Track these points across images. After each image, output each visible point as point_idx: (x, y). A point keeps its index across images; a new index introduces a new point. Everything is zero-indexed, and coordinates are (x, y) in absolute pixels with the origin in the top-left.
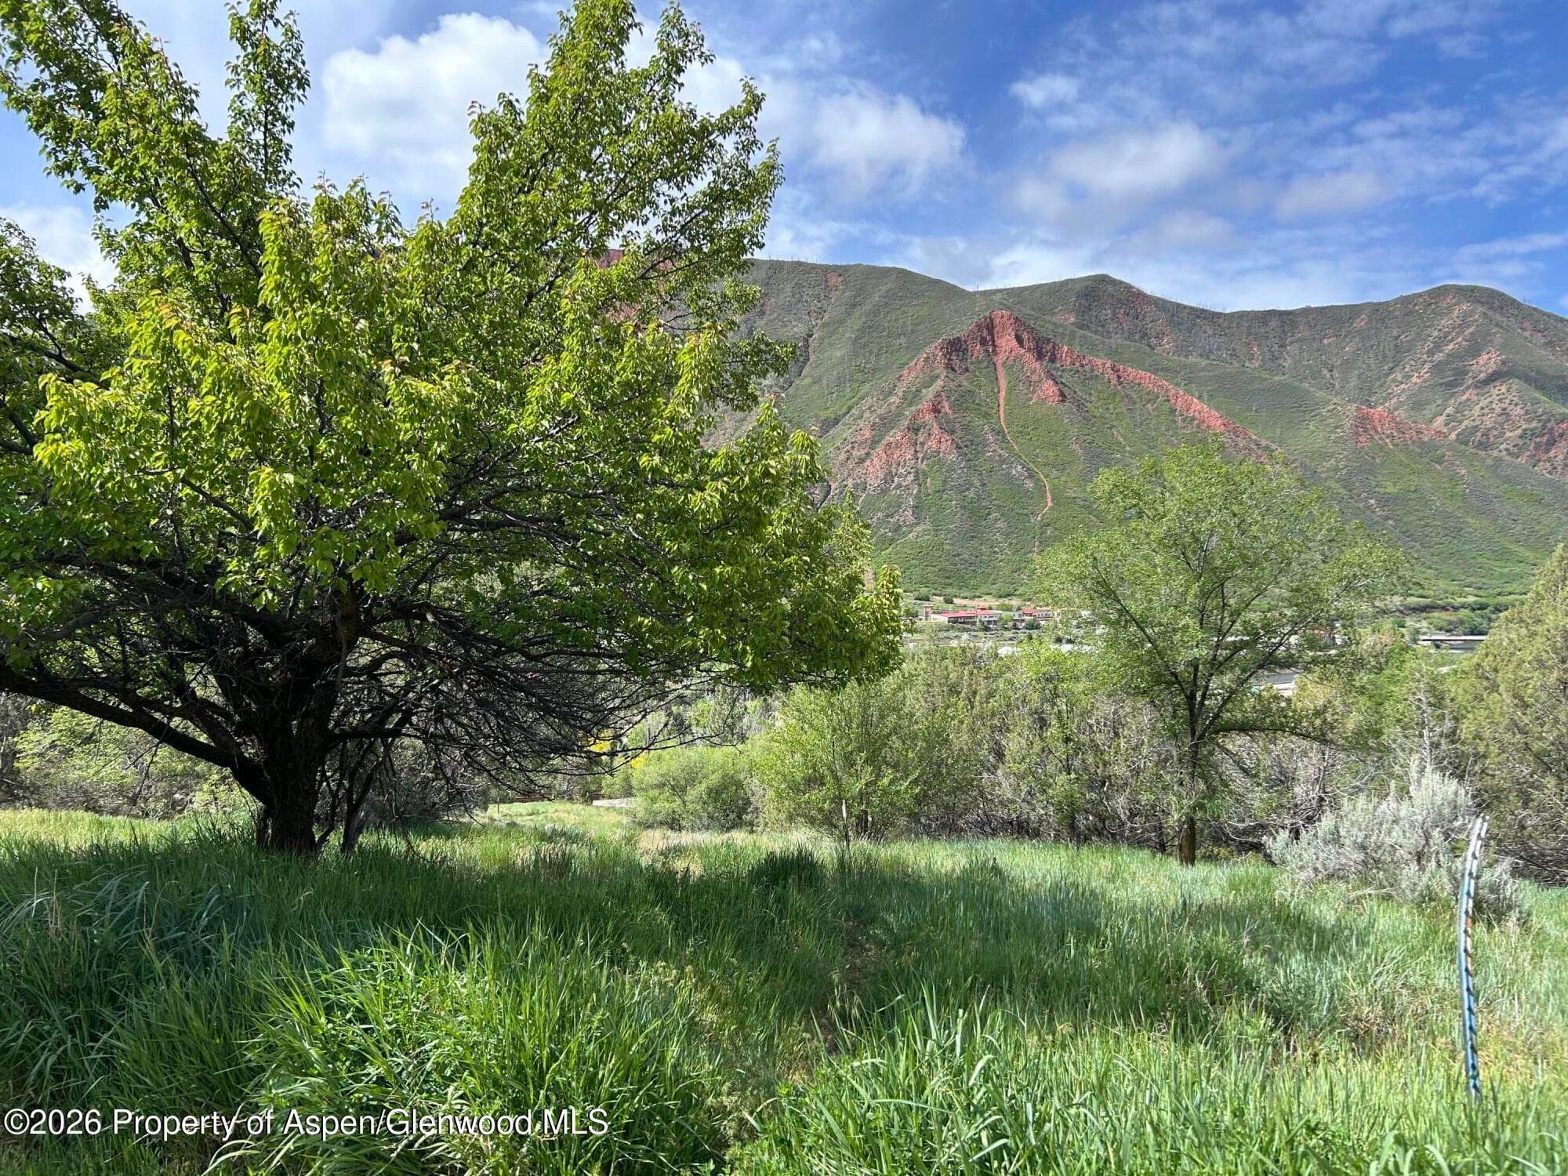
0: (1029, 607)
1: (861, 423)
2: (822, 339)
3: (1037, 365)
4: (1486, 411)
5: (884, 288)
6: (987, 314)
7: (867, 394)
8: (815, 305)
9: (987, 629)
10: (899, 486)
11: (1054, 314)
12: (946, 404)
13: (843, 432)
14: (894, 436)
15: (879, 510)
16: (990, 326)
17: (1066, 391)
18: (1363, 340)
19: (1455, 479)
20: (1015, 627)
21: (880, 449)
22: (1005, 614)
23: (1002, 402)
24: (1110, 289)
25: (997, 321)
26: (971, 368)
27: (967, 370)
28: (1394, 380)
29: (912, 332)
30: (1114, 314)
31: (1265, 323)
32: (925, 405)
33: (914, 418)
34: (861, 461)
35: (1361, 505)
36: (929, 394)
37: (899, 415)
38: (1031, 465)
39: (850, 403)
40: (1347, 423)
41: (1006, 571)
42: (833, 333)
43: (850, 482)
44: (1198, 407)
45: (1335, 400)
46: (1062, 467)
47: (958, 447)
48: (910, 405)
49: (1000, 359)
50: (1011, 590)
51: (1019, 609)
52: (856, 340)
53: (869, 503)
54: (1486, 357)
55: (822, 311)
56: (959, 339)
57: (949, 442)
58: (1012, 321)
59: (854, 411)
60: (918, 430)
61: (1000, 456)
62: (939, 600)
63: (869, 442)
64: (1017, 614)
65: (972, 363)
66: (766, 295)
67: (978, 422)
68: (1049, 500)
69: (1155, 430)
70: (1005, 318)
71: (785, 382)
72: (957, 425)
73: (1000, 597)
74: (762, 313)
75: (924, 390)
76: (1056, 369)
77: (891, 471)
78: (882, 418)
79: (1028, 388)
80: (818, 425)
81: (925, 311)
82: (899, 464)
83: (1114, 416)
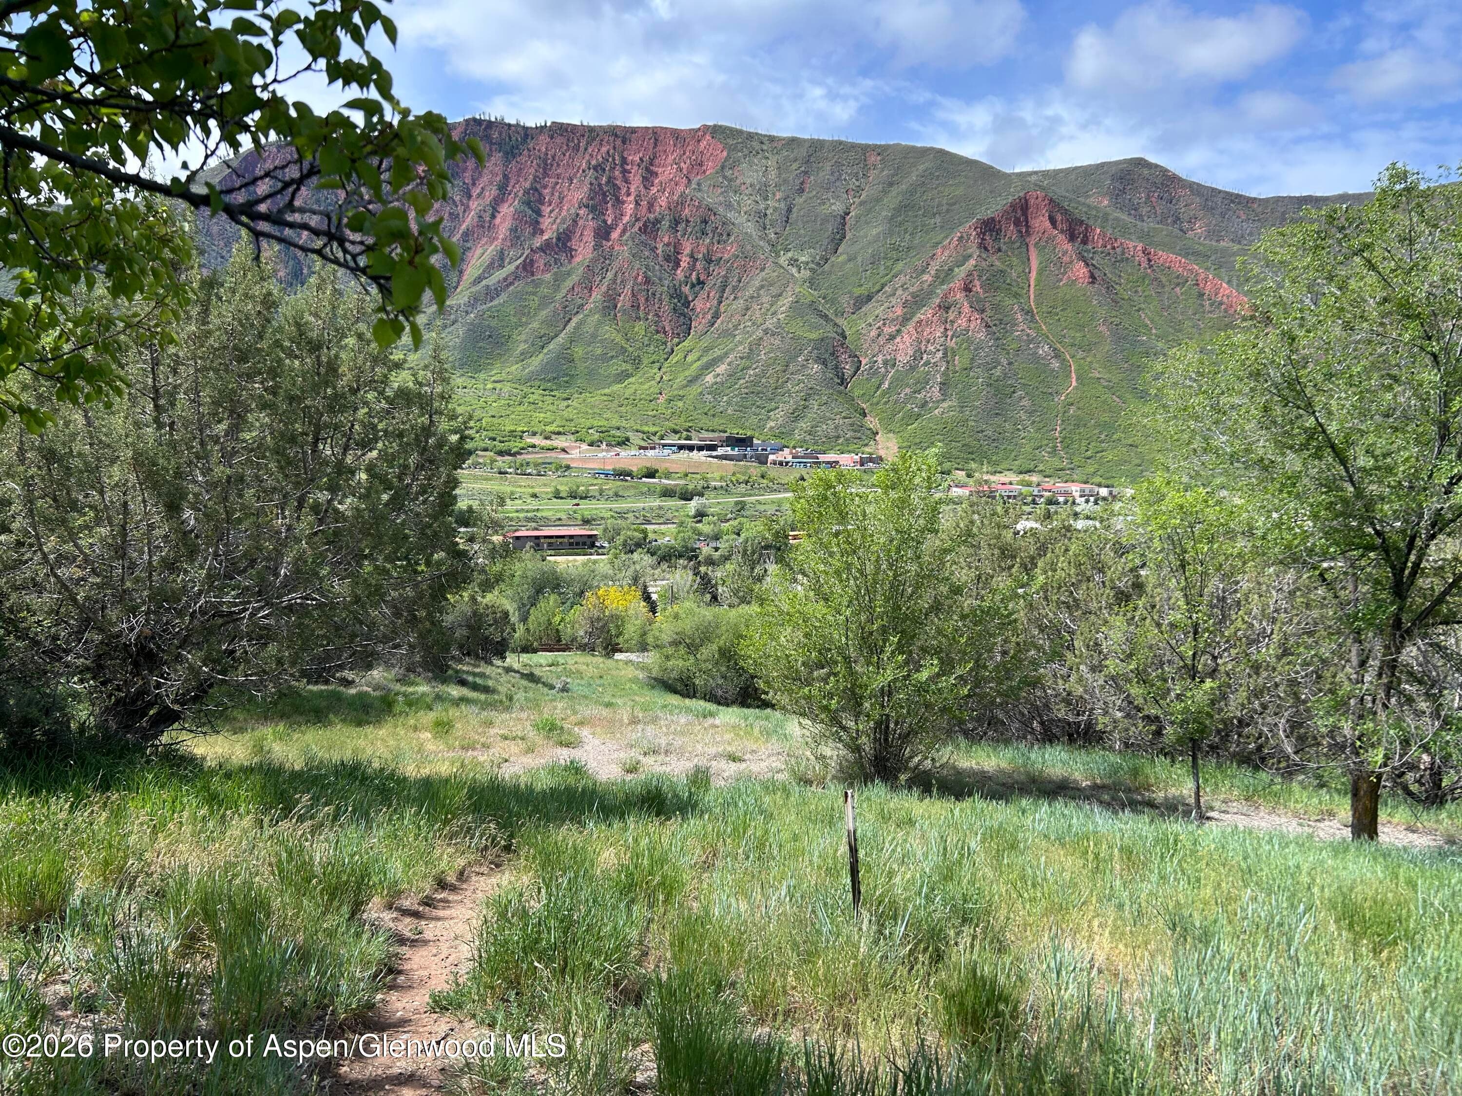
0: (1048, 483)
1: (894, 301)
2: (858, 218)
3: (1068, 247)
5: (921, 167)
6: (1022, 194)
7: (900, 272)
8: (853, 183)
10: (927, 363)
11: (1088, 197)
12: (977, 283)
13: (876, 309)
14: (925, 313)
15: (907, 385)
16: (1025, 207)
17: (1097, 274)
20: (1034, 502)
21: (910, 327)
22: (1025, 490)
23: (1032, 283)
24: (1146, 172)
25: (1032, 202)
26: (1004, 248)
27: (999, 250)
29: (948, 211)
30: (1148, 197)
32: (957, 283)
33: (946, 296)
34: (892, 337)
36: (961, 272)
37: (931, 293)
38: (1058, 346)
39: (883, 281)
41: (1028, 448)
42: (869, 211)
43: (880, 359)
44: (1227, 291)
46: (1088, 348)
47: (988, 326)
48: (942, 283)
49: (1033, 240)
50: (1032, 466)
51: (1038, 485)
52: (892, 218)
53: (898, 379)
55: (859, 189)
56: (993, 219)
57: (979, 321)
58: (1047, 202)
59: (887, 288)
60: (949, 308)
61: (1028, 335)
62: (961, 475)
63: (901, 319)
64: (1036, 490)
65: (1005, 243)
66: (806, 173)
67: (1008, 302)
68: (1074, 380)
69: (1182, 313)
70: (1040, 199)
71: (821, 259)
72: (987, 304)
73: (1021, 473)
74: (801, 191)
75: (956, 269)
76: (1088, 251)
77: (920, 348)
78: (914, 295)
79: (1059, 269)
80: (852, 302)
81: (960, 191)
82: (928, 341)
83: (1142, 299)
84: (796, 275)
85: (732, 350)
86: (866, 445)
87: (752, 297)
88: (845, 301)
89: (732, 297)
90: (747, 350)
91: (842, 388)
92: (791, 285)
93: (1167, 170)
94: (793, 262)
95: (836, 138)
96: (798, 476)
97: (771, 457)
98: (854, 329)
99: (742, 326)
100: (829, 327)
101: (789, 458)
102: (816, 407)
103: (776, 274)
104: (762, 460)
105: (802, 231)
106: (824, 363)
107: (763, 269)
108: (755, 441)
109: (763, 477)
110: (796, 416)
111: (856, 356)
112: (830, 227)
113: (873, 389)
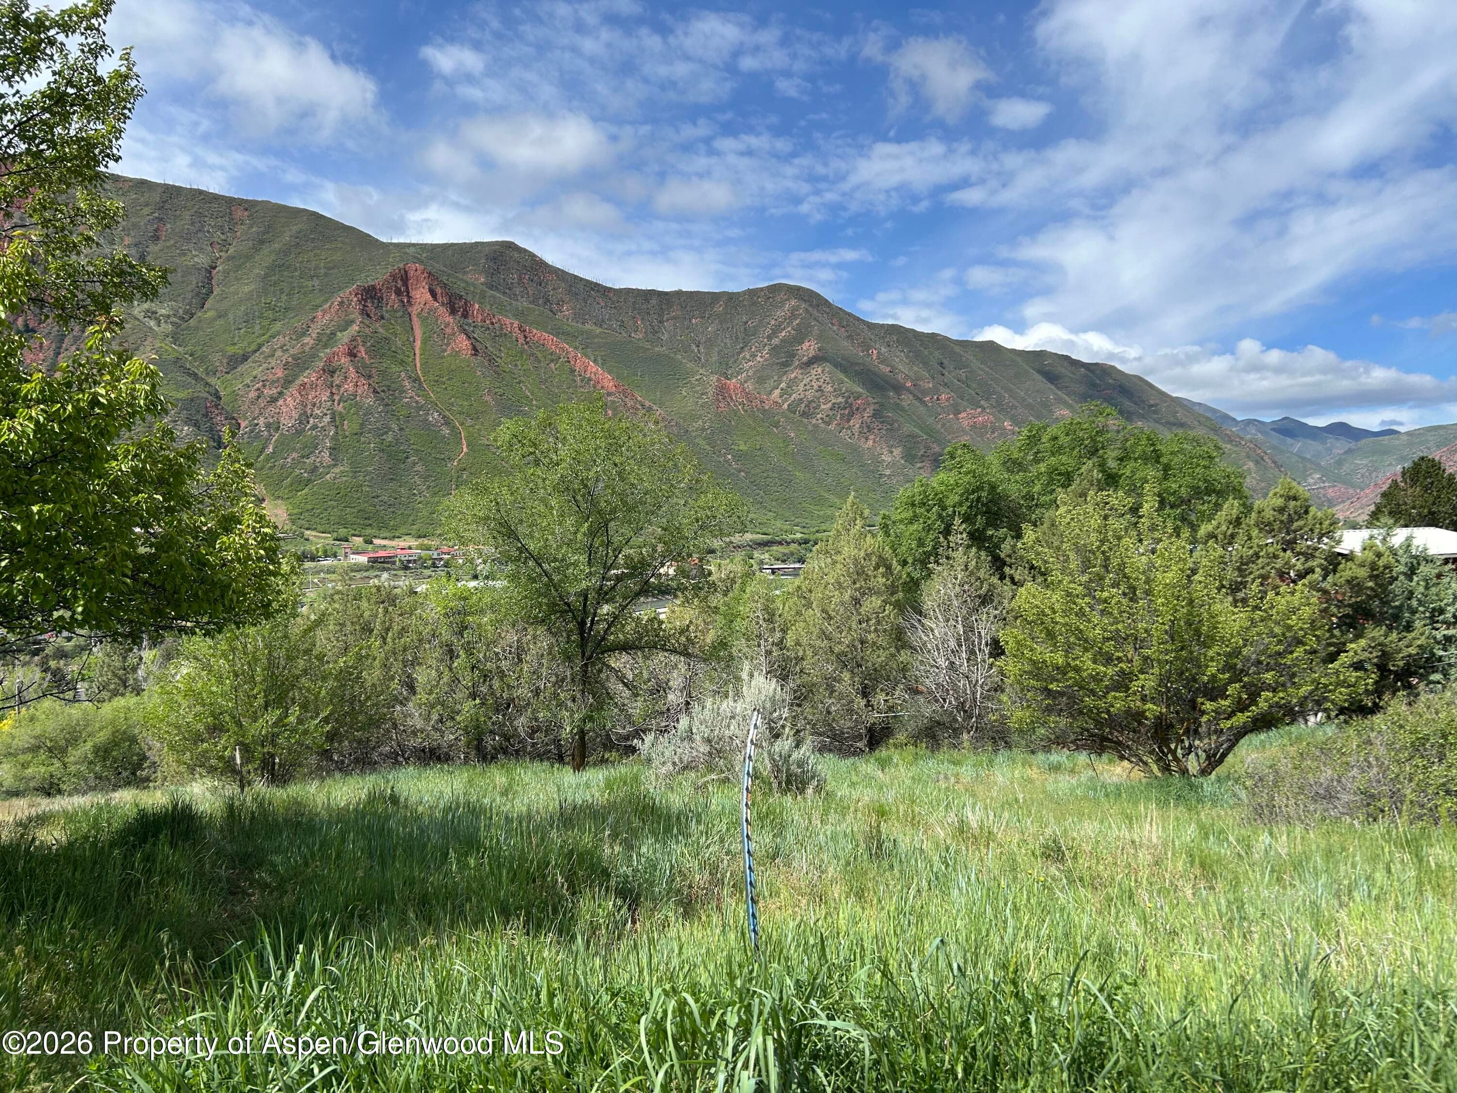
0: (447, 546)
1: (273, 362)
2: (226, 273)
3: (450, 319)
4: (808, 387)
5: (295, 229)
6: (401, 266)
7: (278, 333)
9: (406, 568)
10: (314, 427)
11: (465, 273)
13: (253, 369)
14: (308, 377)
15: (294, 449)
16: (405, 279)
17: (478, 346)
18: (721, 323)
19: (787, 440)
20: (434, 565)
21: (293, 389)
22: (424, 553)
23: (417, 352)
24: (515, 254)
25: (411, 273)
26: (387, 316)
27: (382, 318)
28: (744, 358)
29: (326, 275)
30: (520, 279)
31: (647, 301)
32: (340, 348)
33: (329, 360)
34: (273, 400)
35: (722, 459)
36: (344, 337)
37: (314, 356)
38: (447, 413)
39: (259, 341)
40: (711, 391)
41: (425, 513)
42: (239, 267)
43: (261, 421)
44: (594, 369)
45: (701, 371)
46: (475, 416)
47: (375, 392)
48: (325, 346)
49: (415, 310)
50: (430, 531)
51: (437, 548)
52: (266, 276)
53: (282, 443)
54: (807, 344)
55: (226, 244)
56: (374, 287)
57: (366, 387)
58: (426, 275)
59: (264, 349)
60: (334, 372)
61: (417, 402)
62: (358, 541)
63: (282, 381)
64: (435, 553)
65: (387, 311)
66: (160, 219)
67: (395, 368)
68: (464, 447)
69: (558, 387)
70: (419, 272)
71: (186, 312)
72: (374, 370)
73: (419, 537)
74: (156, 238)
75: (339, 334)
76: (469, 325)
77: (305, 412)
78: (295, 358)
79: (443, 340)
80: (225, 361)
81: (338, 256)
82: (314, 405)
83: (522, 372)
84: (156, 328)
88: (216, 359)
92: (149, 339)
93: (534, 256)
94: (151, 314)
95: (196, 187)
98: (229, 390)
100: (199, 387)
106: (197, 425)
111: (233, 418)
112: (194, 280)
113: (256, 453)
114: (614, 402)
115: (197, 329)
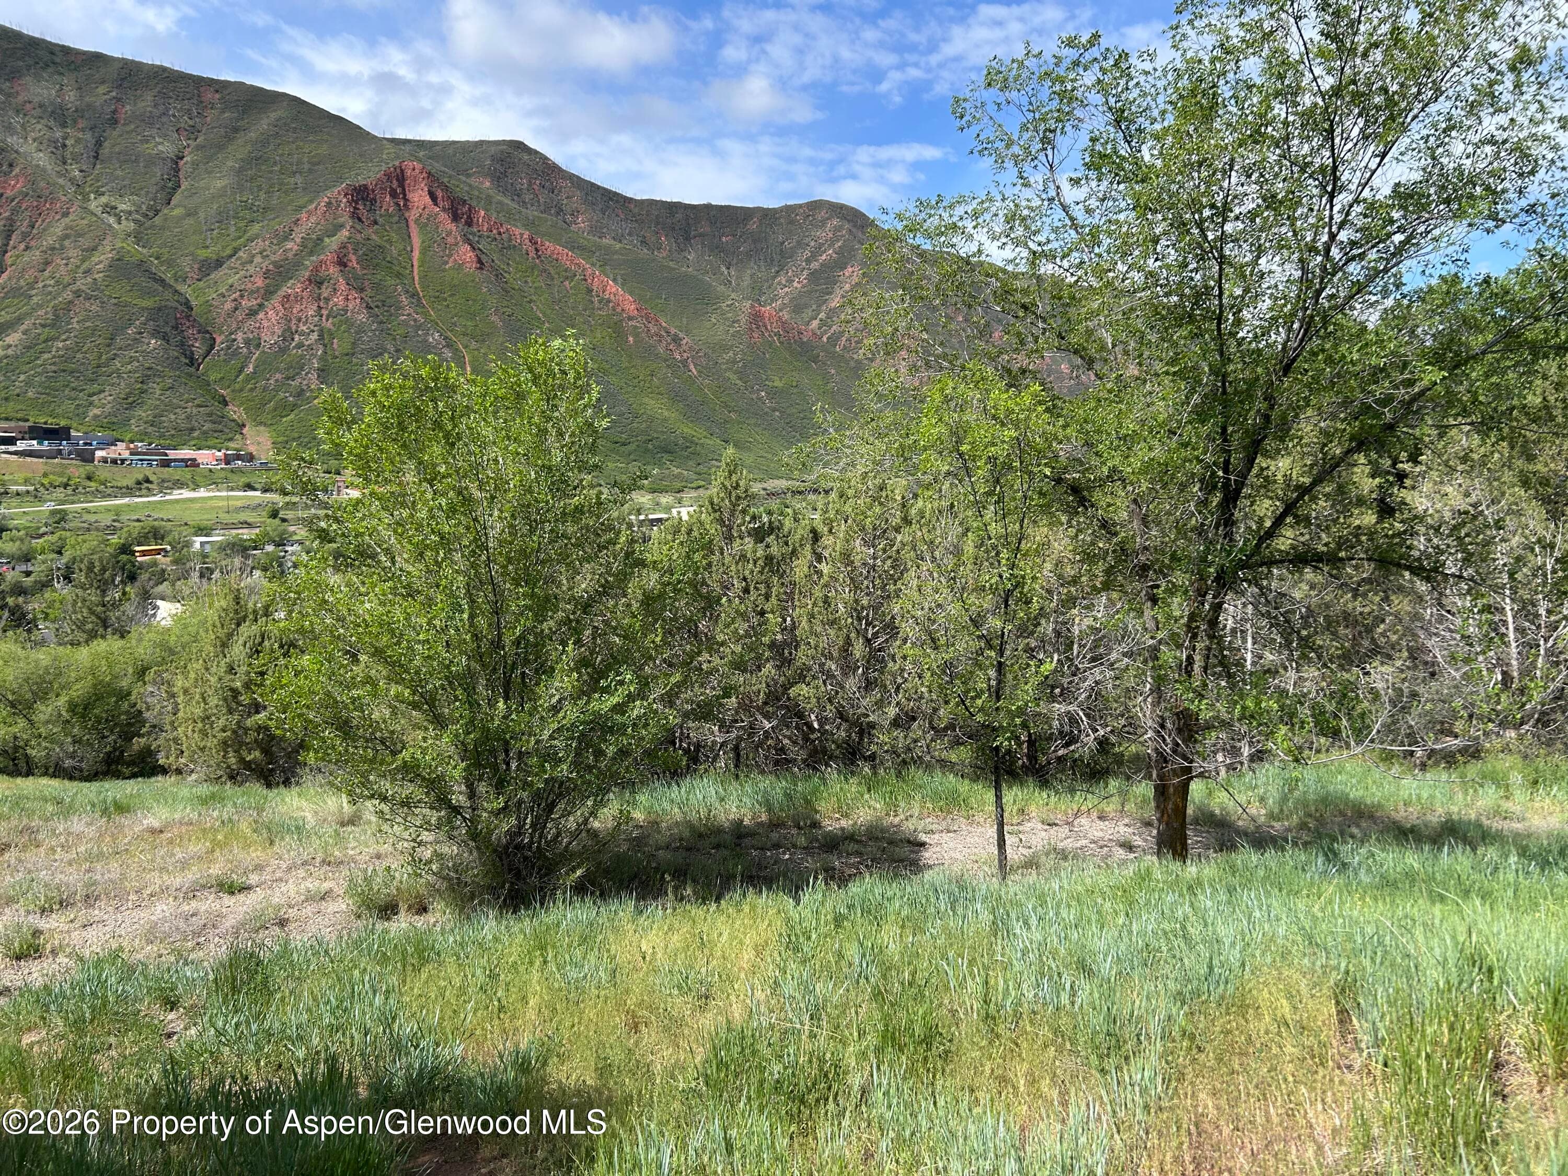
1: (251, 269)
2: (195, 164)
3: (452, 226)
5: (273, 116)
6: (397, 163)
7: (257, 236)
8: (185, 122)
10: (300, 345)
11: (468, 176)
13: (228, 277)
14: (292, 287)
15: (278, 370)
16: (401, 178)
17: (484, 259)
18: (754, 241)
19: (826, 376)
21: (276, 301)
23: (416, 264)
24: (526, 156)
25: (408, 173)
26: (381, 220)
27: (376, 223)
28: (779, 283)
29: (310, 171)
30: (530, 184)
31: (672, 215)
32: (328, 256)
33: (316, 269)
34: (252, 313)
35: (754, 397)
36: (333, 243)
37: (297, 264)
38: (449, 334)
39: (235, 244)
40: (743, 319)
42: (209, 159)
43: (240, 336)
44: (613, 289)
45: (733, 296)
46: (482, 338)
47: (369, 307)
48: (311, 253)
49: (413, 215)
52: (240, 171)
53: (264, 363)
54: (850, 270)
55: (194, 130)
56: (365, 187)
57: (358, 301)
58: (425, 175)
59: (241, 254)
60: (321, 283)
61: (415, 320)
63: (262, 291)
65: (381, 216)
66: (118, 100)
67: (390, 281)
69: (573, 308)
70: (417, 171)
71: (150, 208)
72: (366, 282)
74: (114, 122)
75: (327, 240)
76: (474, 234)
77: (290, 328)
78: (277, 265)
79: (444, 251)
80: (196, 266)
81: (324, 150)
82: (299, 320)
83: (532, 290)
84: (116, 226)
85: (29, 314)
86: (231, 439)
87: (53, 249)
88: (186, 263)
89: (22, 246)
90: (50, 316)
91: (192, 370)
92: (109, 238)
93: (546, 158)
94: (110, 209)
95: (158, 63)
96: (140, 477)
97: (99, 454)
98: (202, 299)
99: (40, 285)
100: (168, 294)
101: (126, 454)
102: (158, 392)
103: (85, 222)
104: (86, 457)
105: (119, 173)
106: (165, 338)
107: (66, 215)
108: (73, 433)
109: (89, 478)
110: (131, 402)
111: (207, 332)
112: (158, 172)
113: (234, 373)
114: (636, 327)
115: (162, 228)
